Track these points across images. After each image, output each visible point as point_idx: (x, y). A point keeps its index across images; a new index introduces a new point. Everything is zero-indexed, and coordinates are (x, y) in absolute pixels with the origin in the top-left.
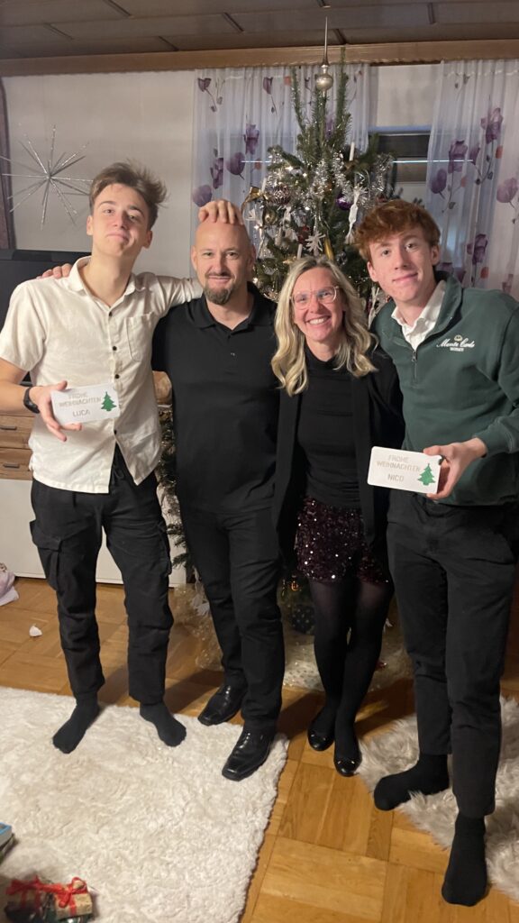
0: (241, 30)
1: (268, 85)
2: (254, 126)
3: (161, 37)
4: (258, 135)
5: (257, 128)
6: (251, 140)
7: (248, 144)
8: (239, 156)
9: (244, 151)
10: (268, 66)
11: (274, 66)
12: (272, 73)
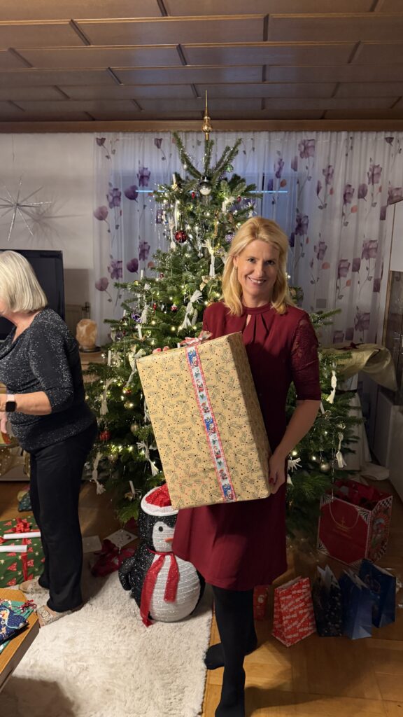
0: (141, 109)
1: (158, 143)
2: (147, 169)
3: (86, 113)
4: (150, 174)
5: (149, 170)
6: (144, 178)
7: (140, 180)
8: (134, 188)
9: (138, 185)
10: (158, 132)
11: (162, 132)
12: (161, 136)
